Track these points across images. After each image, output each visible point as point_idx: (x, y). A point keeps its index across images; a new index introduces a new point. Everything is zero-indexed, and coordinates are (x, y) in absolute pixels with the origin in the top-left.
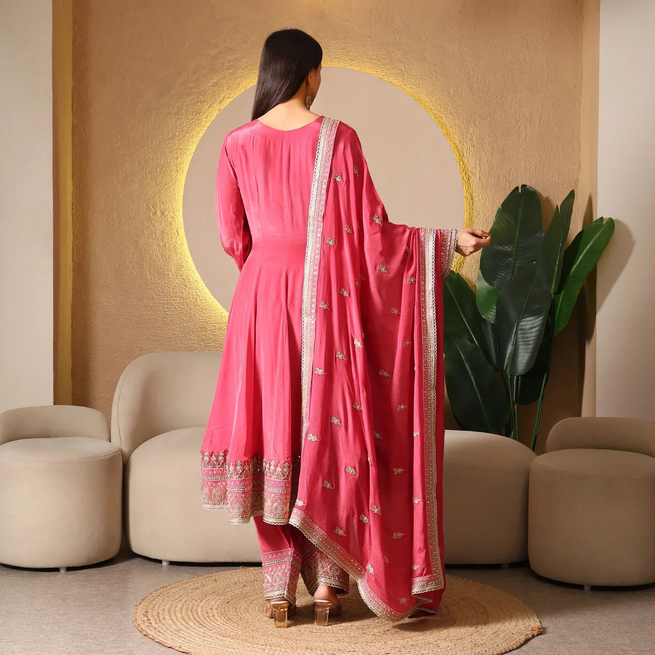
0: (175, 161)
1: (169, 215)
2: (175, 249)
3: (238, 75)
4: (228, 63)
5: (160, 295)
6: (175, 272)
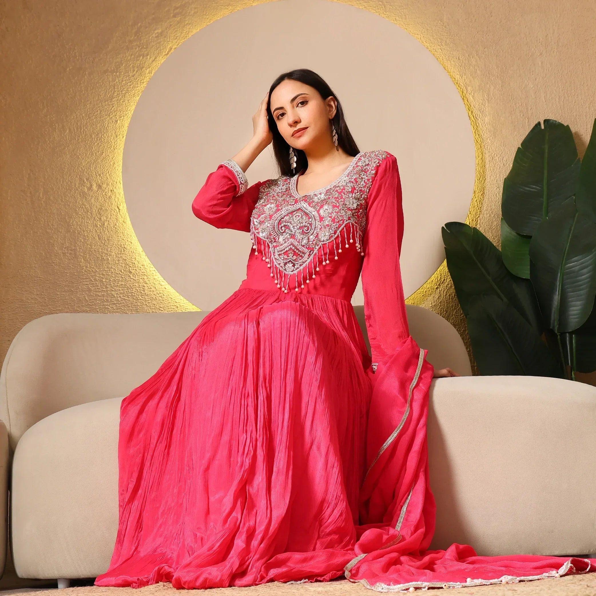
0: (113, 126)
1: (107, 189)
2: (116, 228)
3: (187, 22)
4: (174, 10)
5: (97, 286)
6: (116, 256)
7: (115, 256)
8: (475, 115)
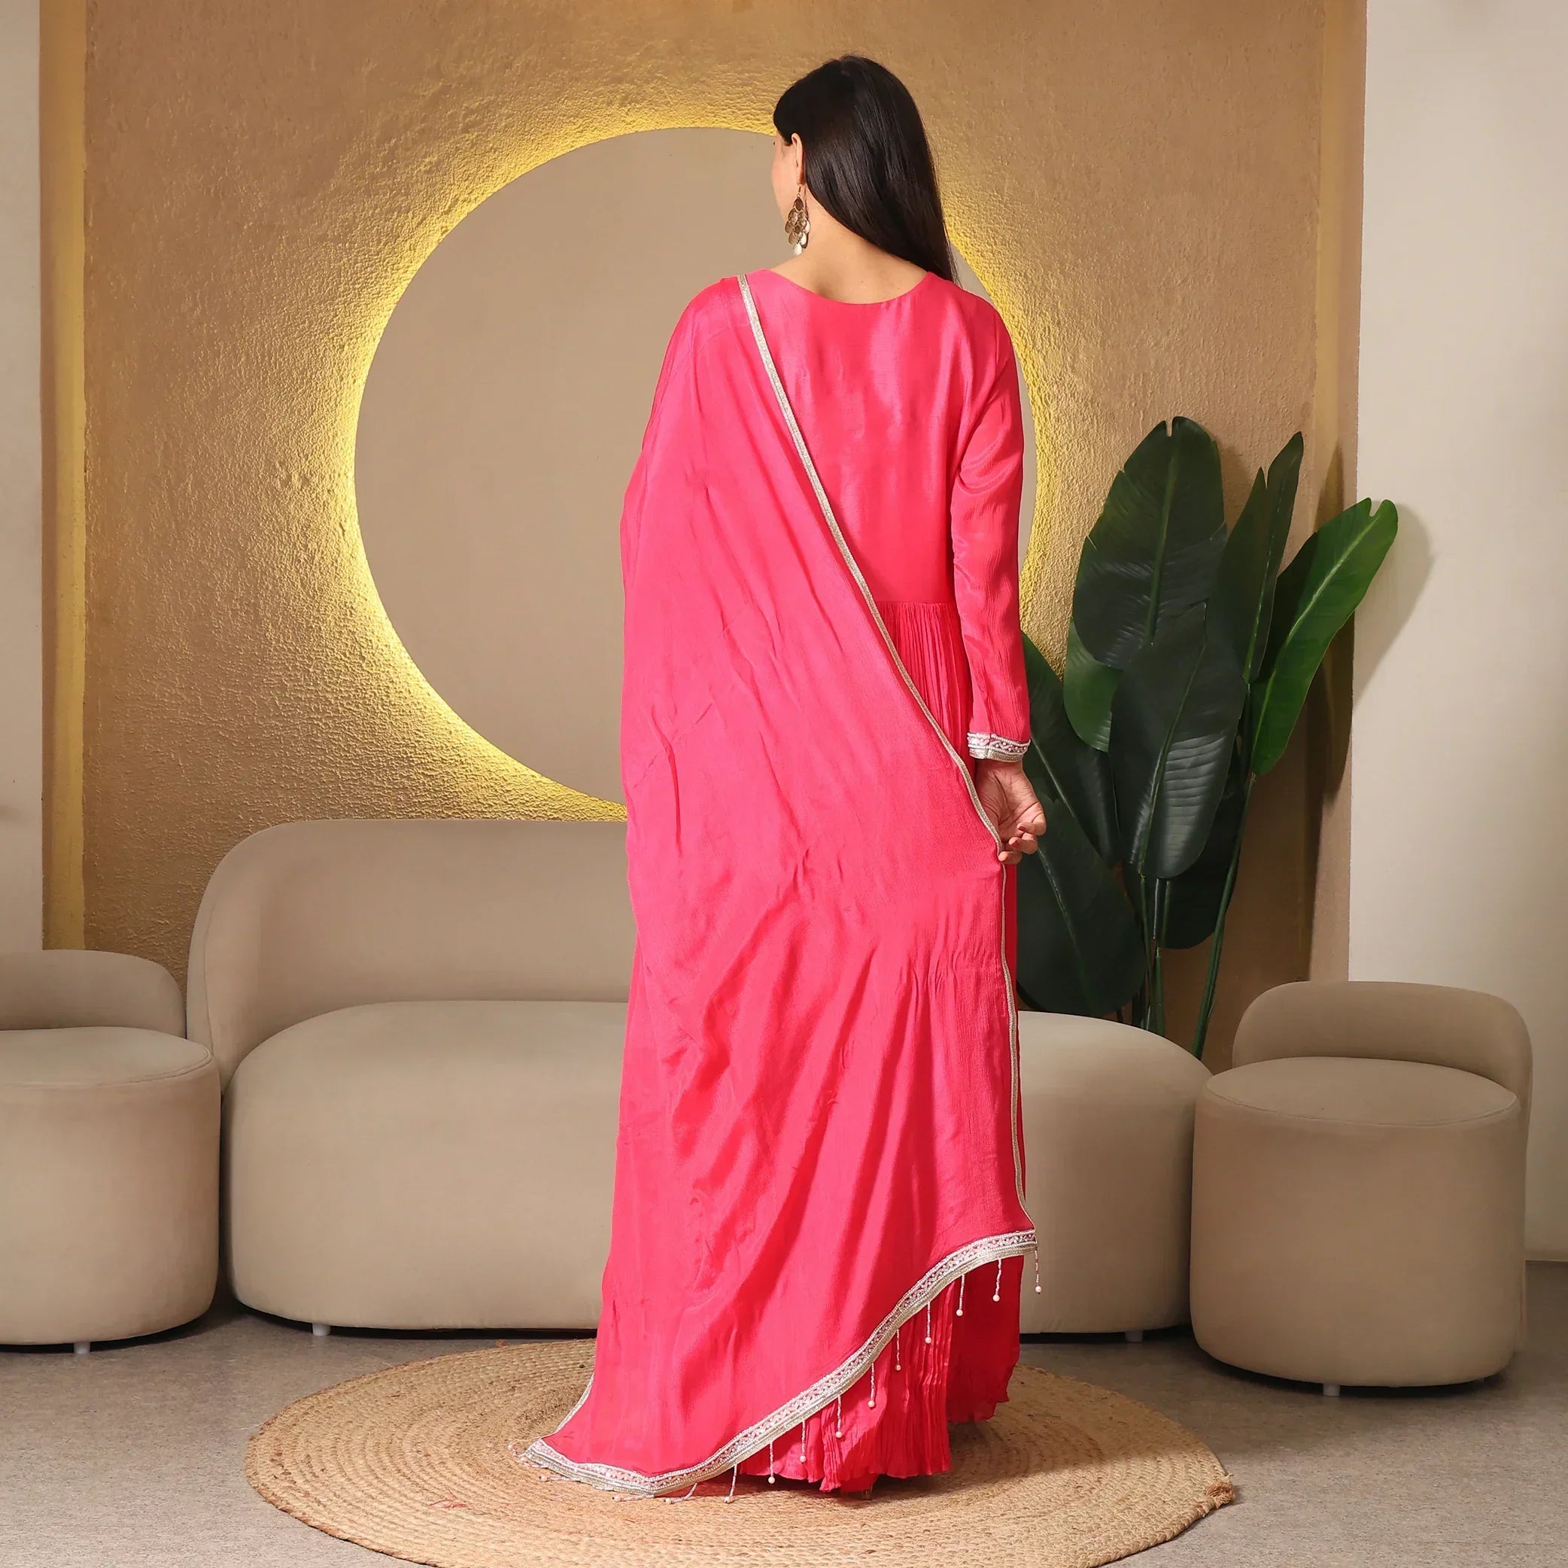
0: (335, 355)
1: (320, 486)
2: (336, 568)
3: (491, 145)
4: (465, 116)
5: (298, 680)
6: (336, 623)
7: (332, 624)
8: (1045, 395)
